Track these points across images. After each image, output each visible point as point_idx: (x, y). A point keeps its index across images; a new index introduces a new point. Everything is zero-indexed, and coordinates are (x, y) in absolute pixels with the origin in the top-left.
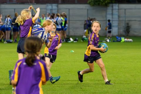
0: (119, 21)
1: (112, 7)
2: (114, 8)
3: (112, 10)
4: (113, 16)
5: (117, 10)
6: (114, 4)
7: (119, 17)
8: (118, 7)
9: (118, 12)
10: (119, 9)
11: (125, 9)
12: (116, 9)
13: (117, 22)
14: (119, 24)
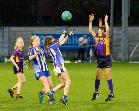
0: (9, 42)
1: (3, 29)
2: (5, 30)
3: (3, 32)
4: (4, 38)
5: (8, 33)
6: (5, 27)
7: (9, 39)
8: (9, 29)
9: (9, 34)
10: (9, 32)
11: (15, 32)
12: (6, 32)
13: (8, 44)
14: (9, 45)
